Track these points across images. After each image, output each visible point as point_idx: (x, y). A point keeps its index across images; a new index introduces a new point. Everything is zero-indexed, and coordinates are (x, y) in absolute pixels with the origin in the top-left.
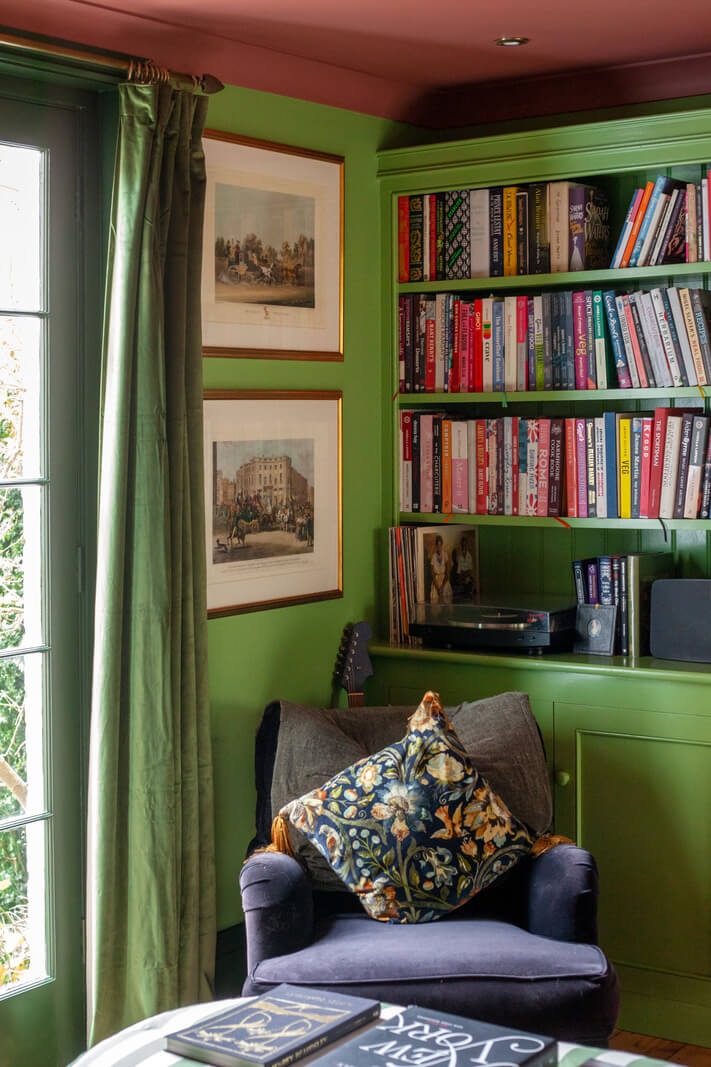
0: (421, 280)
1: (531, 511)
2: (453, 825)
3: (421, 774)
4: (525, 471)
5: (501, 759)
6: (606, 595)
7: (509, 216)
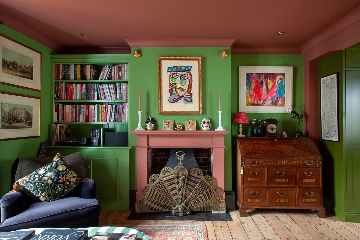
0: (60, 79)
1: (82, 121)
2: (63, 179)
3: (56, 169)
4: (81, 114)
5: (75, 165)
6: (97, 135)
7: (78, 70)
